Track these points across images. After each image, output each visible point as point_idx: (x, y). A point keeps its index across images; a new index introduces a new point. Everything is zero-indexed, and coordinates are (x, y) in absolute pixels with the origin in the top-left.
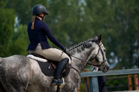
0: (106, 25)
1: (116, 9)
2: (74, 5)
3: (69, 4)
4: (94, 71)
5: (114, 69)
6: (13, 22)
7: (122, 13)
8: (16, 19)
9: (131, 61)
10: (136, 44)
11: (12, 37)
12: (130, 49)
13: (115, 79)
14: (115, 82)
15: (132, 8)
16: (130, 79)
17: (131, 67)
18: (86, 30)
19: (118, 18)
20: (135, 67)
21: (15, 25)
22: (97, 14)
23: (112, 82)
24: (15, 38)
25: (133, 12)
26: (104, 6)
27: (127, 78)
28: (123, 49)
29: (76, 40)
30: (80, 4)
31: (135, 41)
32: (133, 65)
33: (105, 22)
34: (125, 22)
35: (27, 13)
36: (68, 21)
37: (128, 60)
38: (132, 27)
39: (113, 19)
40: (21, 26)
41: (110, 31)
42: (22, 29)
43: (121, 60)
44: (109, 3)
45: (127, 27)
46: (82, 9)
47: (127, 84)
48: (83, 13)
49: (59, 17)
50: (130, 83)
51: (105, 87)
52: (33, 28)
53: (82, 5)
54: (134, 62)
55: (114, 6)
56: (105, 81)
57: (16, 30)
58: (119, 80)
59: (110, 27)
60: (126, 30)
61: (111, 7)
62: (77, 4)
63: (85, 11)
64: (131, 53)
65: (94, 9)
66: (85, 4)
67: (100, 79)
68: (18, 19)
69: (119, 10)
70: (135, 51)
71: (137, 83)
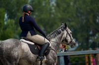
0: (70, 19)
1: (77, 8)
2: (47, 5)
3: (44, 4)
4: (62, 52)
5: (76, 50)
6: (4, 17)
7: (81, 11)
8: (6, 15)
9: (87, 45)
10: (91, 33)
11: (2, 28)
12: (86, 37)
14: (77, 59)
15: (88, 8)
16: (87, 58)
17: (87, 49)
18: (55, 23)
19: (79, 15)
20: (91, 49)
21: (5, 20)
22: (64, 11)
23: (74, 60)
24: (5, 29)
25: (89, 10)
26: (69, 6)
27: (84, 57)
28: (82, 36)
29: (49, 30)
30: (51, 5)
31: (90, 31)
32: (89, 48)
33: (69, 17)
34: (83, 18)
35: (13, 11)
36: (43, 16)
37: (85, 44)
38: (88, 21)
39: (75, 15)
40: (9, 20)
41: (73, 23)
42: (10, 22)
43: (80, 44)
44: (72, 4)
45: (85, 21)
46: (53, 8)
47: (85, 61)
48: (54, 11)
49: (37, 14)
50: (87, 60)
51: (69, 64)
52: (23, 21)
53: (53, 5)
54: (90, 45)
55: (75, 6)
56: (69, 59)
57: (5, 23)
58: (79, 58)
59: (72, 21)
60: (84, 23)
61: (74, 6)
62: (49, 5)
63: (55, 9)
64: (88, 39)
65: (61, 8)
66: (55, 5)
68: (7, 15)
69: (79, 9)
70: (91, 37)
71: (91, 60)
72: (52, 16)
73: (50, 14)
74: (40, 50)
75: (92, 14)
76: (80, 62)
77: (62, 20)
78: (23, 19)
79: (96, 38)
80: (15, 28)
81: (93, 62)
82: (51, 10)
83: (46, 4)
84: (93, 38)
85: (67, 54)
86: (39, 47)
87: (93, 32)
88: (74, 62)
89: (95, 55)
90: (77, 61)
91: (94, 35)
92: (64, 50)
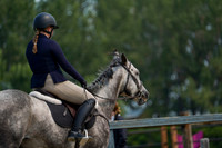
0: (128, 46)
1: (144, 22)
2: (77, 14)
3: (69, 13)
5: (140, 117)
7: (154, 27)
9: (166, 105)
10: (174, 77)
12: (164, 85)
13: (141, 134)
14: (142, 138)
15: (168, 20)
16: (164, 133)
17: (165, 113)
18: (95, 55)
19: (147, 36)
20: (173, 113)
22: (114, 29)
23: (135, 139)
26: (125, 15)
27: (159, 133)
28: (154, 85)
30: (86, 14)
31: (172, 73)
32: (170, 111)
33: (126, 42)
34: (157, 42)
36: (67, 39)
37: (161, 103)
38: (168, 49)
39: (138, 37)
44: (132, 11)
45: (160, 50)
46: (90, 21)
47: (160, 141)
48: (91, 27)
50: (165, 140)
52: (35, 51)
53: (90, 15)
54: (171, 105)
55: (140, 16)
56: (125, 136)
58: (147, 135)
59: (134, 51)
60: (158, 55)
61: (136, 17)
63: (94, 23)
64: (167, 91)
65: (109, 21)
66: (94, 13)
67: (117, 133)
69: (148, 23)
70: (173, 88)
71: (175, 139)
72: (88, 39)
73: (84, 34)
74: (74, 116)
75: (177, 35)
76: (149, 144)
77: (110, 48)
78: (35, 47)
79: (184, 88)
80: (4, 67)
81: (179, 143)
82: (85, 25)
83: (74, 11)
84: (178, 89)
85: (122, 125)
86: (72, 110)
87: (179, 74)
88: (136, 144)
89: (183, 126)
90: (143, 142)
91: (180, 82)
92: (113, 117)
